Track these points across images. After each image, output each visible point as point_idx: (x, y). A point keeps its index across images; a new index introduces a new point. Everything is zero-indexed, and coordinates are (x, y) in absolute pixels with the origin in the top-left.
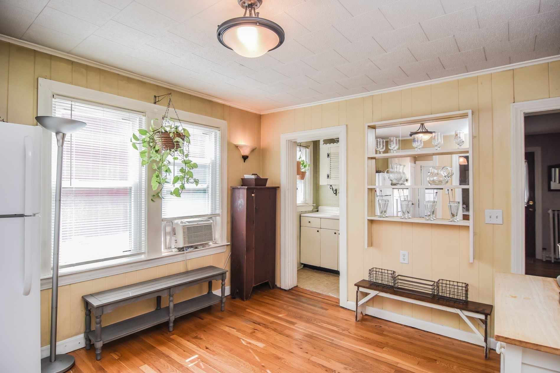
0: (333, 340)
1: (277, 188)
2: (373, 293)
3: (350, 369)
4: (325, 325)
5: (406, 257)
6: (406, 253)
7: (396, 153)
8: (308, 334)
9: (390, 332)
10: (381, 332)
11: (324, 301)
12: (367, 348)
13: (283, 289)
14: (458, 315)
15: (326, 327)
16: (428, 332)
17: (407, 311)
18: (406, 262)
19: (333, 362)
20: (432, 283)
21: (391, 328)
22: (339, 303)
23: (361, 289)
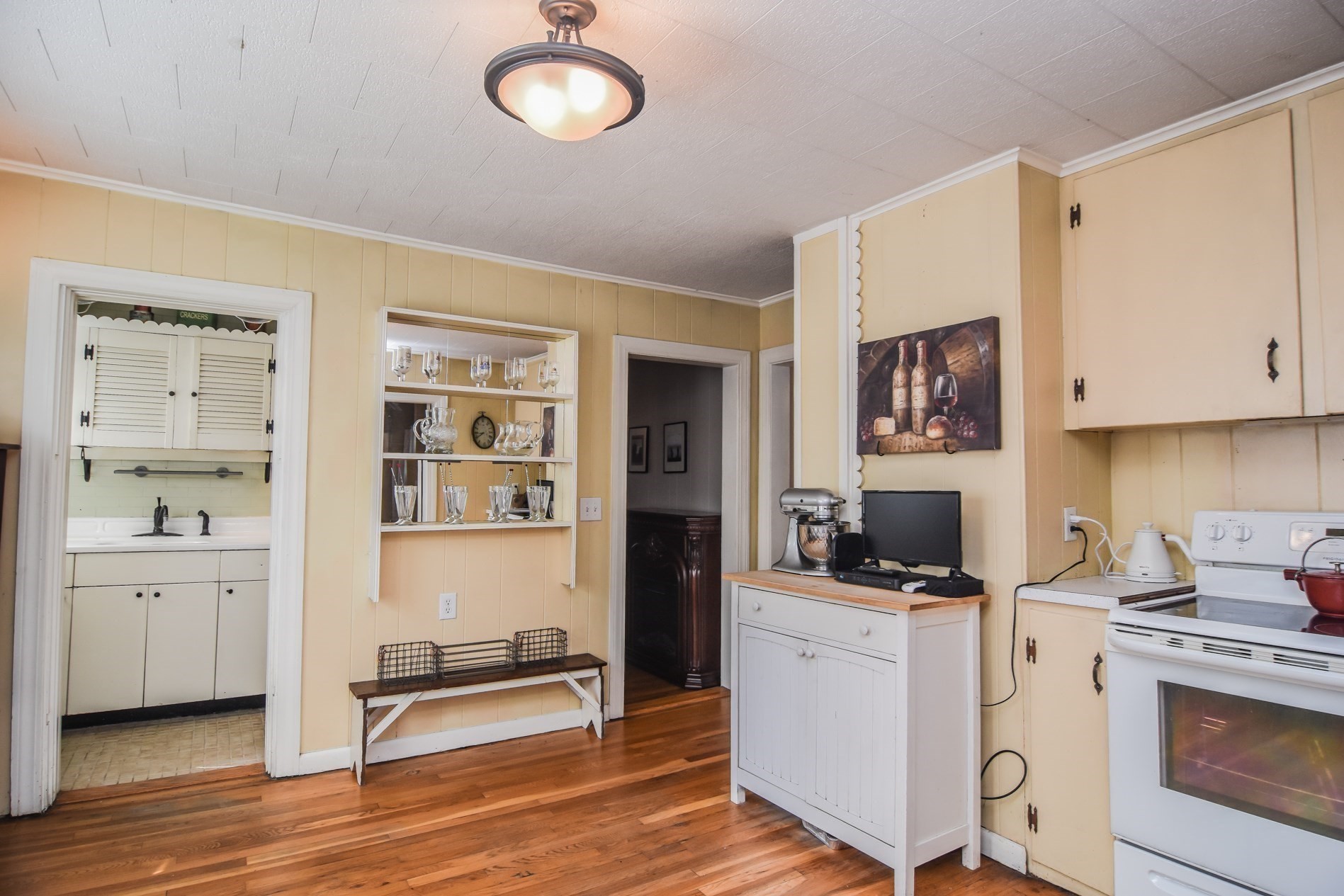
0: (387, 836)
1: (9, 451)
2: (402, 702)
3: (499, 851)
4: (317, 824)
5: (453, 606)
6: (452, 596)
7: (438, 385)
8: (317, 858)
9: (445, 771)
10: (434, 778)
11: (214, 788)
12: (466, 809)
13: (24, 816)
14: (564, 684)
15: (323, 828)
16: (492, 743)
17: (451, 717)
18: (452, 614)
19: (455, 861)
20: (504, 644)
21: (438, 765)
22: (268, 769)
23: (372, 703)
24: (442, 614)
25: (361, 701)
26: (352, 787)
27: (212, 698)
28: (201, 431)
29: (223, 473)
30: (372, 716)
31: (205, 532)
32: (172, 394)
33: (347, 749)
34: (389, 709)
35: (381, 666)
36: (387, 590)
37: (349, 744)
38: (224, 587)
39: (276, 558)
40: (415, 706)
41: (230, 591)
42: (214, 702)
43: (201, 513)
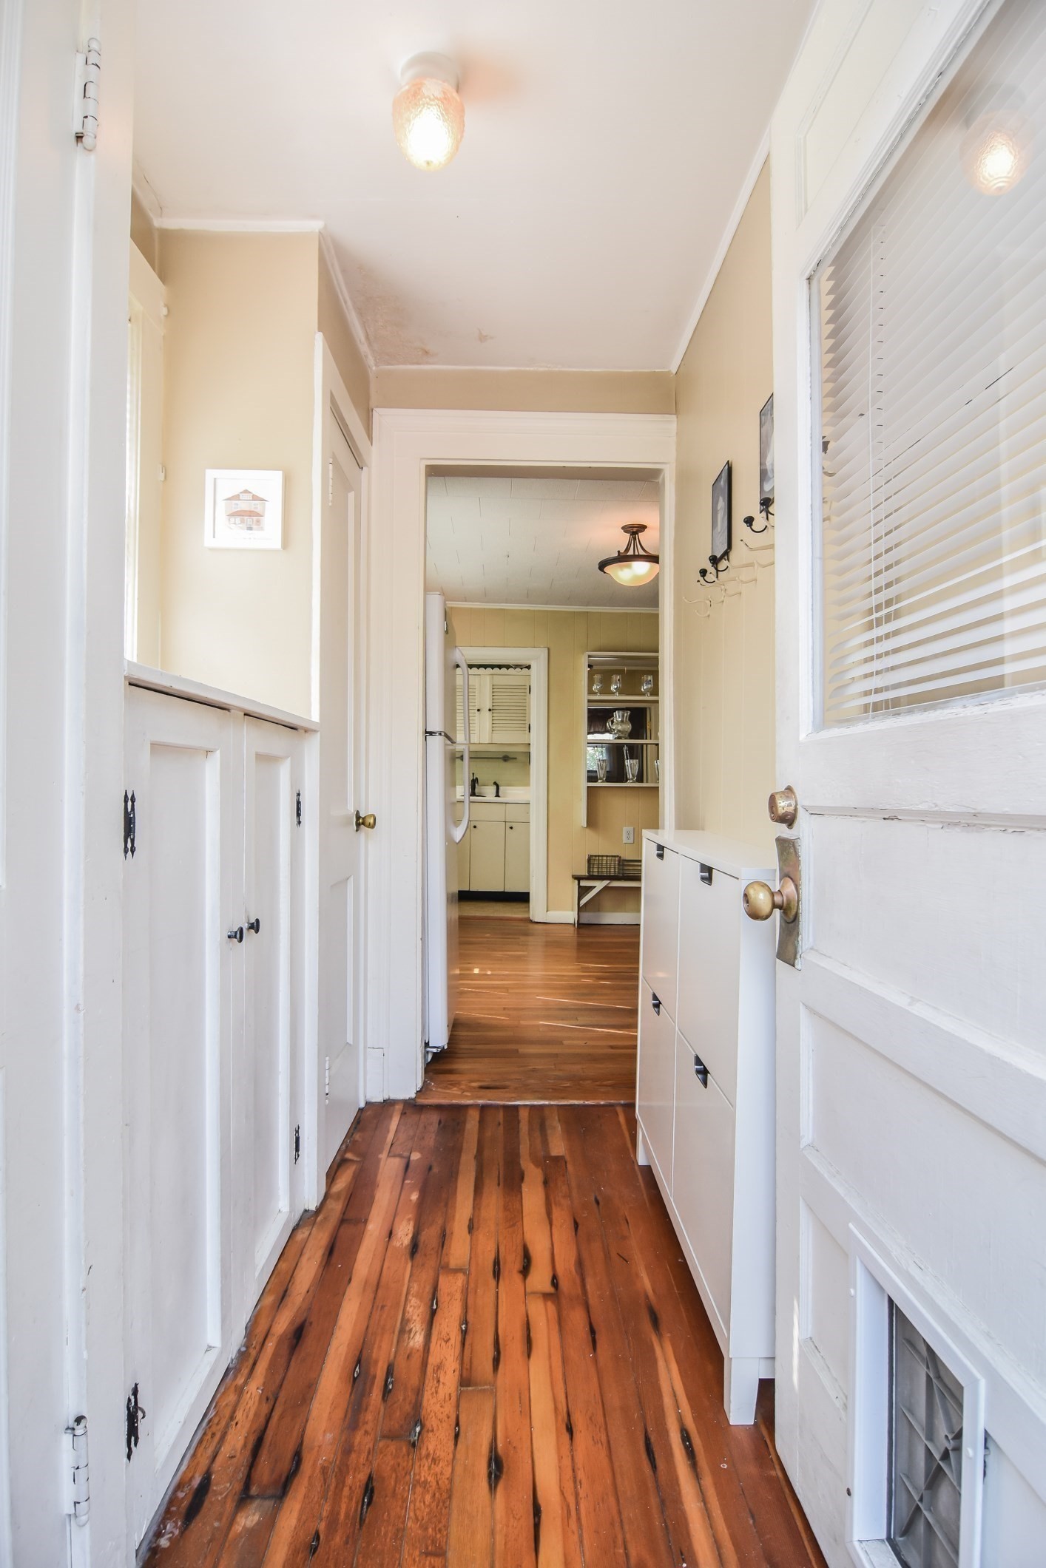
2: (600, 885)
5: (631, 835)
6: (631, 829)
18: (631, 841)
22: (531, 918)
23: (583, 883)
24: (625, 840)
25: (576, 882)
26: (571, 931)
27: (502, 890)
28: (494, 732)
29: (506, 758)
30: (583, 891)
31: (497, 795)
32: (479, 710)
33: (572, 913)
34: (592, 888)
35: (589, 868)
36: (592, 822)
37: (572, 910)
38: (509, 825)
39: (533, 807)
40: (606, 888)
41: (511, 828)
42: (503, 893)
43: (495, 783)
